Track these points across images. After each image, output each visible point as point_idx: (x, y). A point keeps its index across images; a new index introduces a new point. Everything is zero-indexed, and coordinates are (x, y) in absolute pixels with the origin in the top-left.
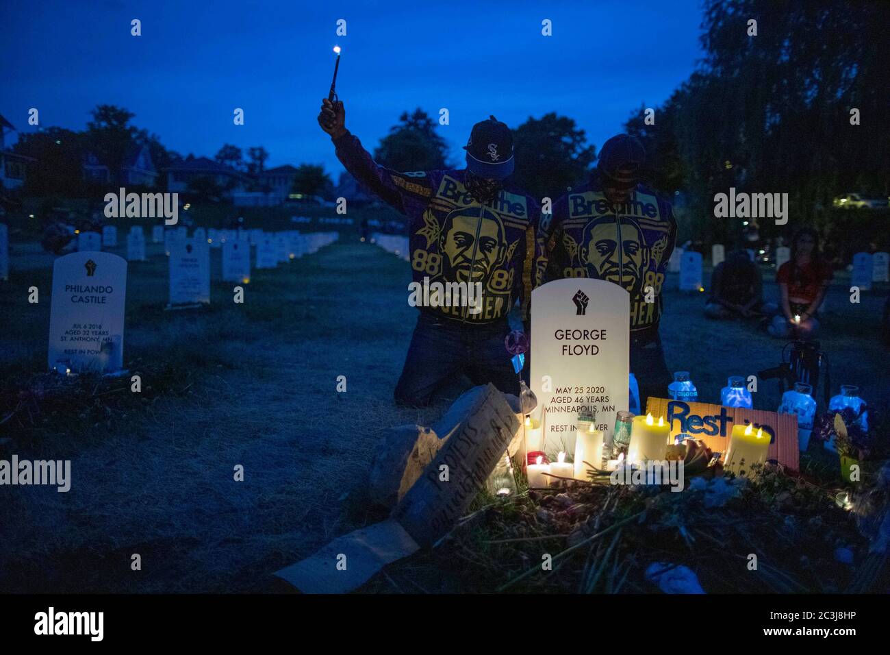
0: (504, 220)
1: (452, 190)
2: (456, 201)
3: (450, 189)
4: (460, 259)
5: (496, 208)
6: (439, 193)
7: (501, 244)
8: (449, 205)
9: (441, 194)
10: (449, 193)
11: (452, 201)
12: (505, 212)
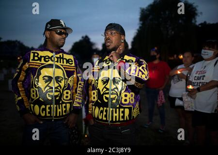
0: (64, 68)
1: (37, 56)
2: (41, 61)
3: (36, 56)
4: (48, 88)
5: (60, 62)
6: (31, 60)
7: (65, 79)
8: (38, 64)
9: (32, 60)
10: (36, 58)
11: (39, 62)
12: (65, 64)
